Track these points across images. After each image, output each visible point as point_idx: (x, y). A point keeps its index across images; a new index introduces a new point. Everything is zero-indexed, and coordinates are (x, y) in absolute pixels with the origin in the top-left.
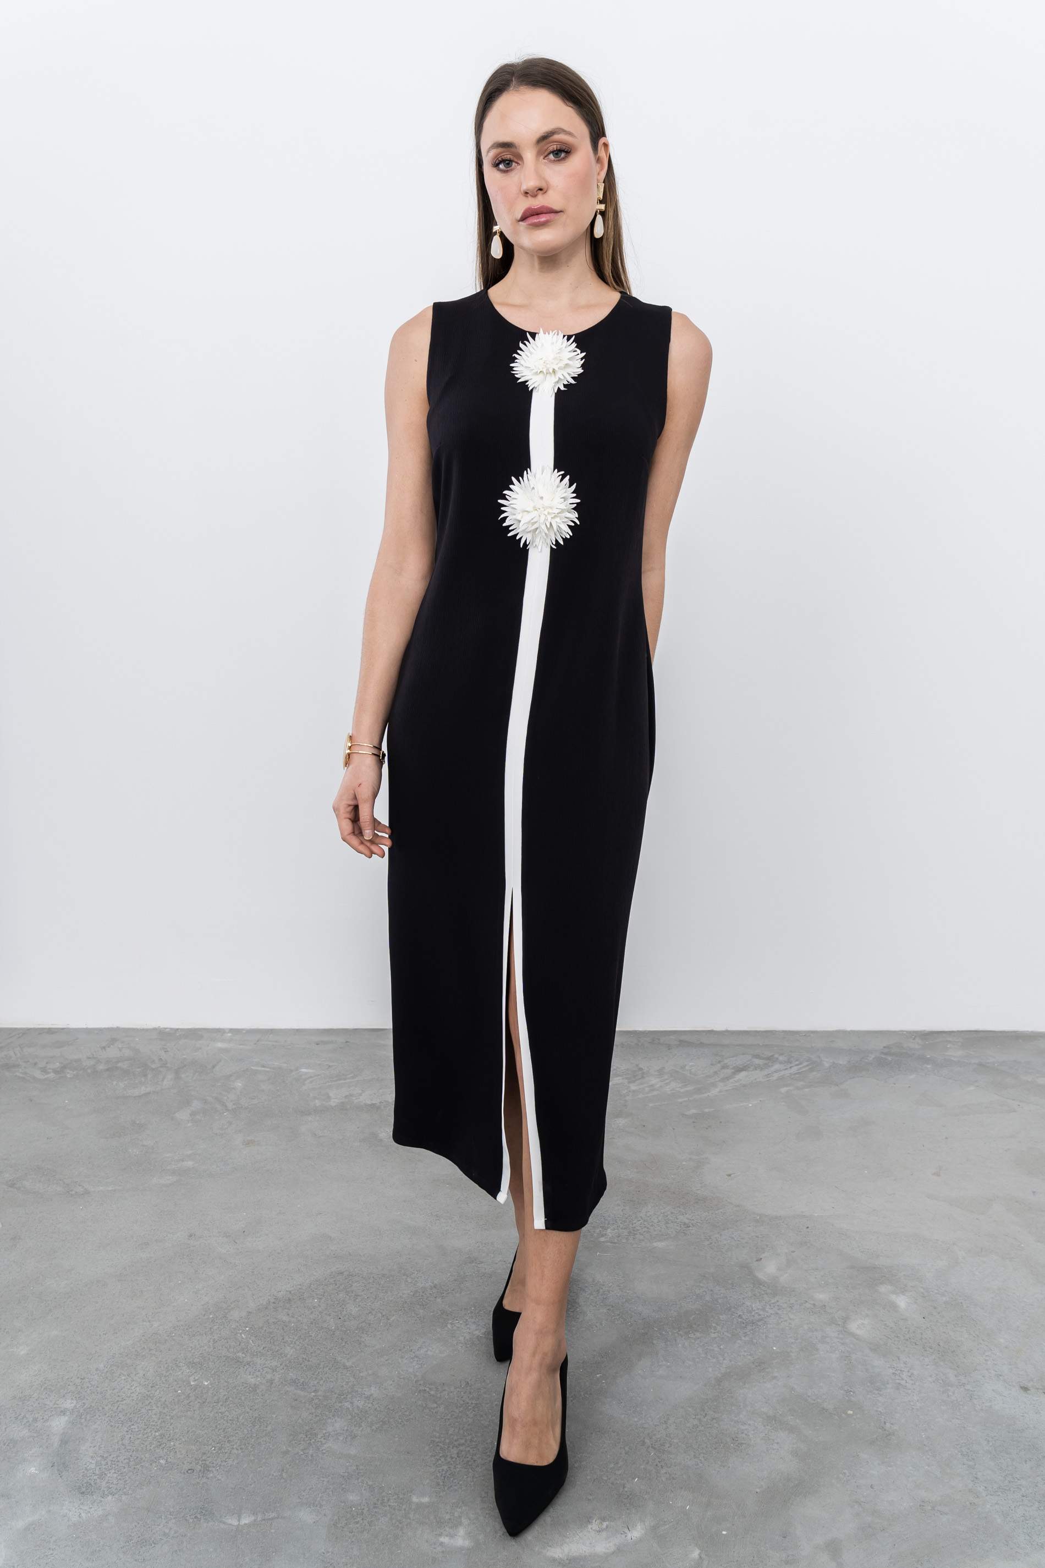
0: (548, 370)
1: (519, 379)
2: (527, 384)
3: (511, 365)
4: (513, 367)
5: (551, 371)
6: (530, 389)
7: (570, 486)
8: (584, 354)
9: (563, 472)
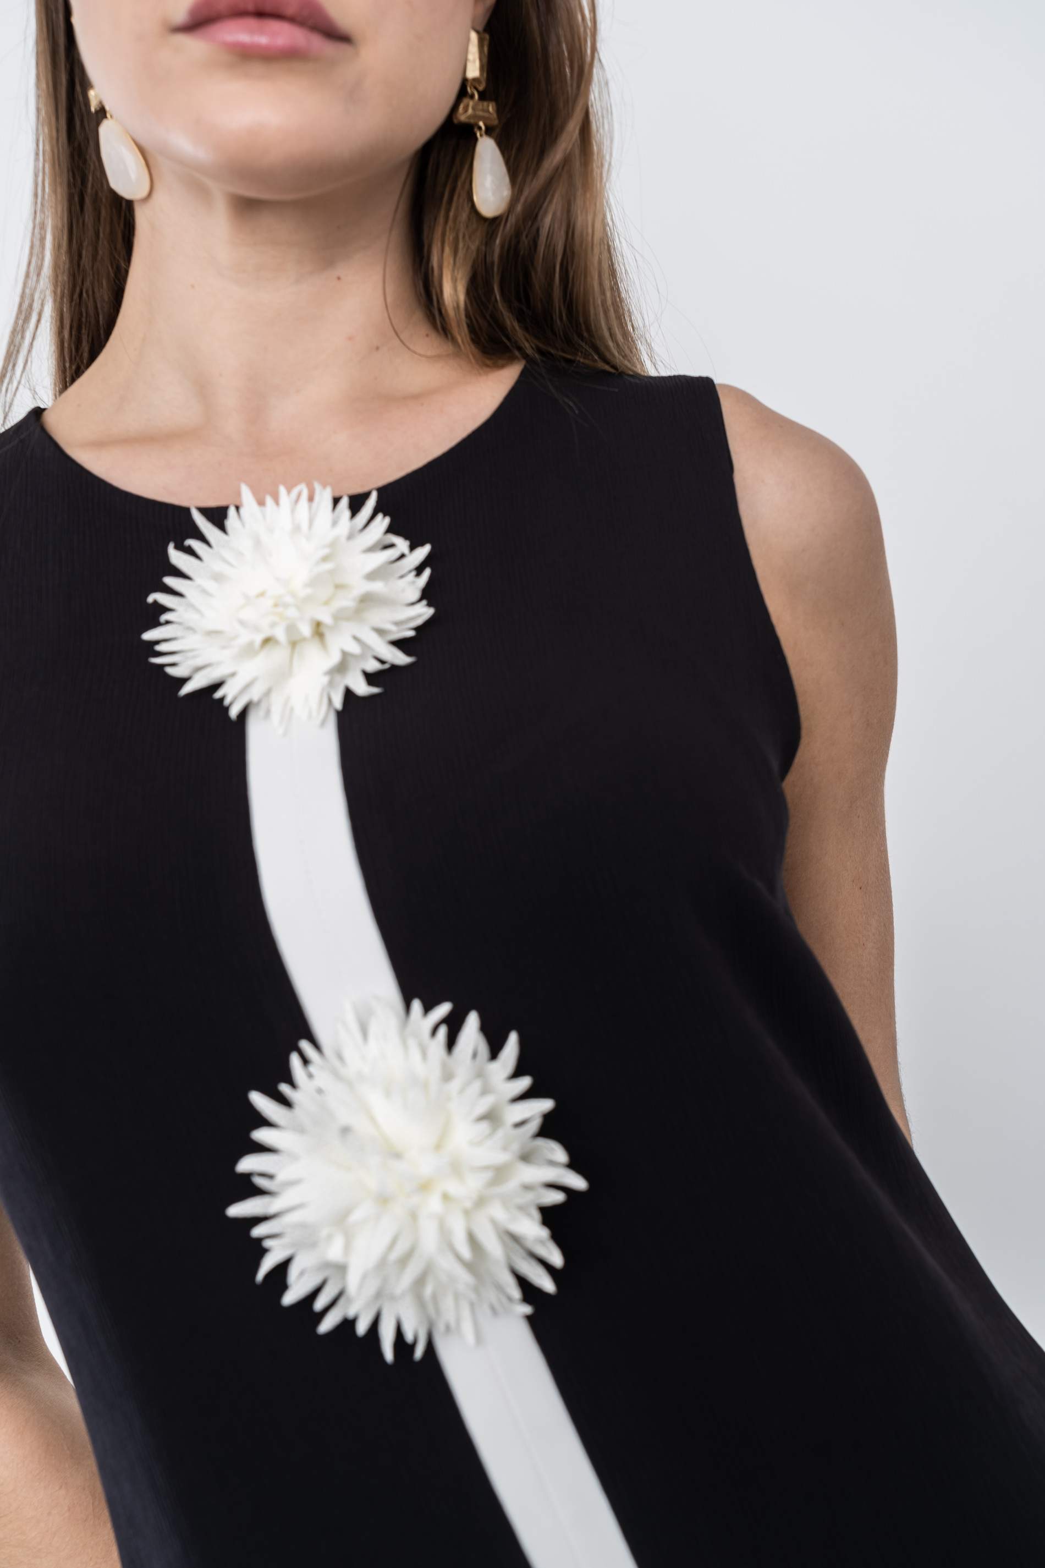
0: (291, 628)
1: (183, 681)
2: (218, 695)
3: (148, 636)
4: (157, 642)
5: (306, 630)
6: (234, 712)
7: (495, 1050)
8: (423, 552)
9: (444, 1009)
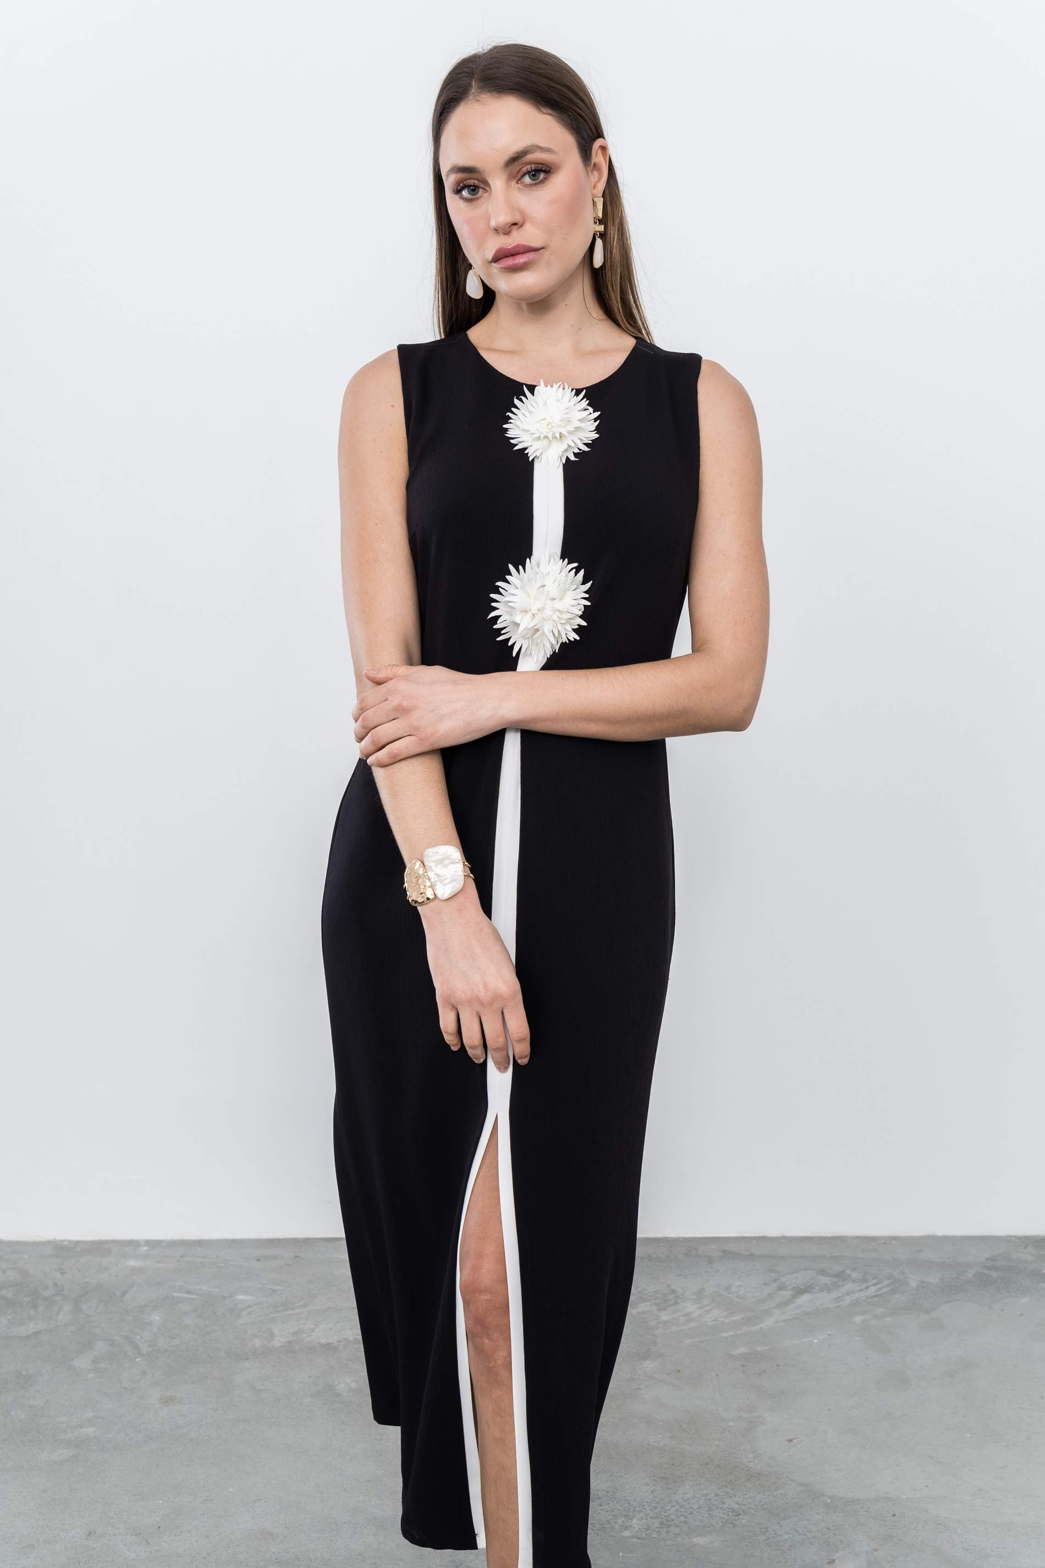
0: (553, 434)
1: (515, 445)
2: (526, 452)
3: (505, 426)
4: (507, 429)
5: (558, 436)
6: (530, 459)
7: (584, 583)
8: (597, 414)
9: (576, 565)
